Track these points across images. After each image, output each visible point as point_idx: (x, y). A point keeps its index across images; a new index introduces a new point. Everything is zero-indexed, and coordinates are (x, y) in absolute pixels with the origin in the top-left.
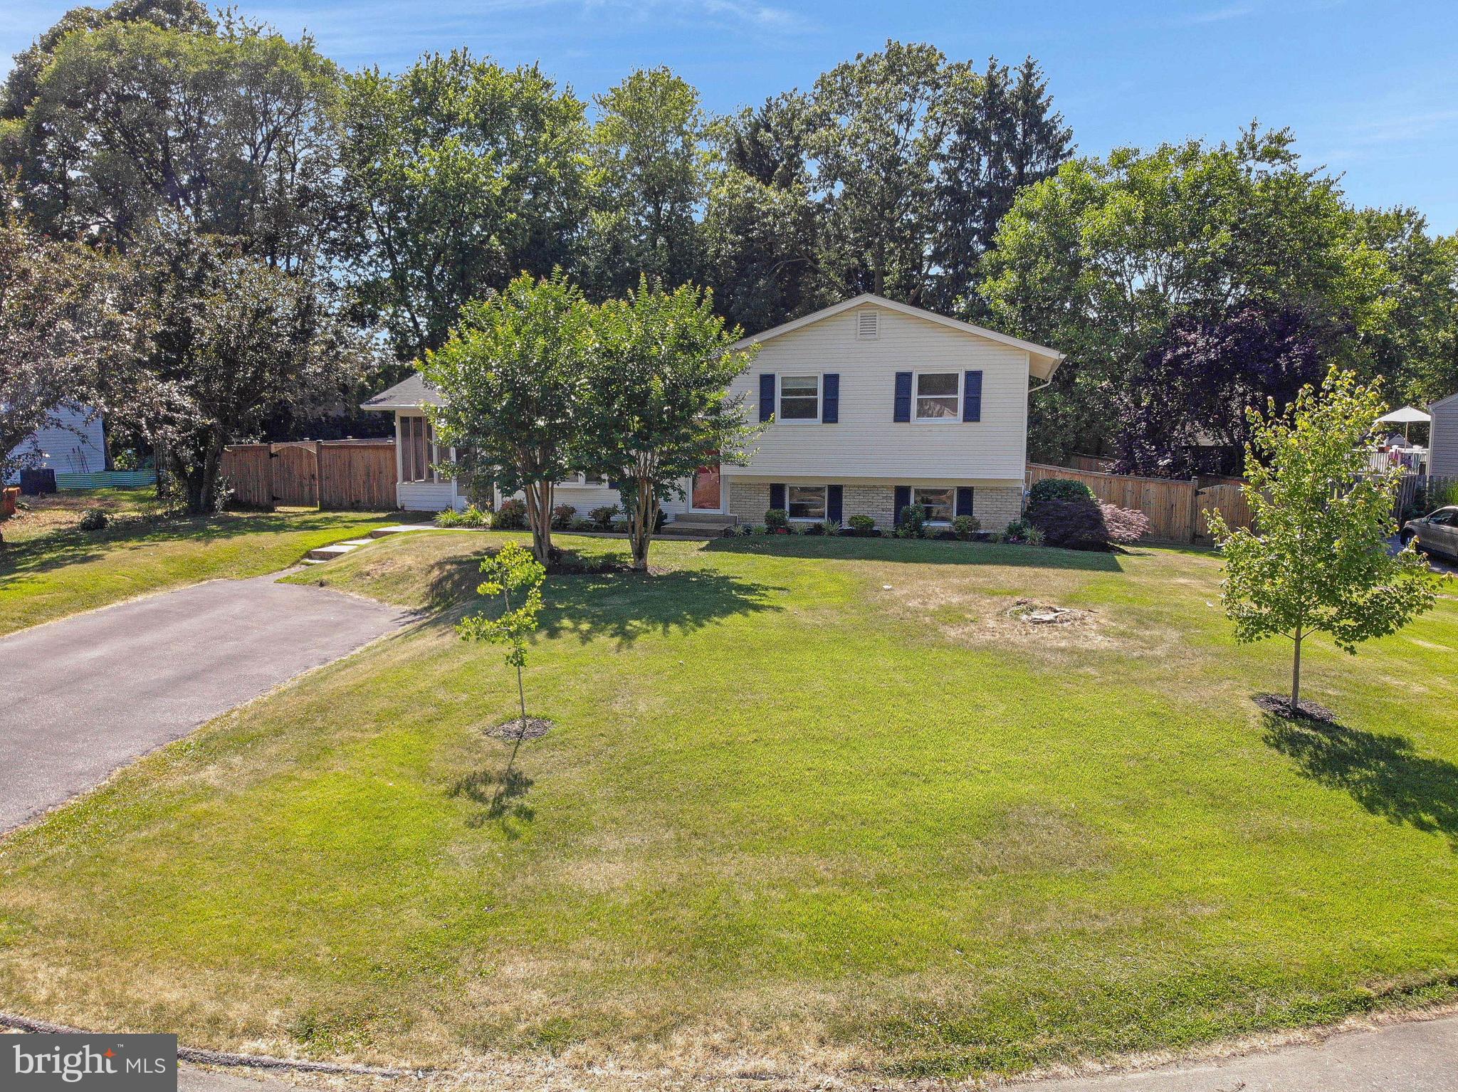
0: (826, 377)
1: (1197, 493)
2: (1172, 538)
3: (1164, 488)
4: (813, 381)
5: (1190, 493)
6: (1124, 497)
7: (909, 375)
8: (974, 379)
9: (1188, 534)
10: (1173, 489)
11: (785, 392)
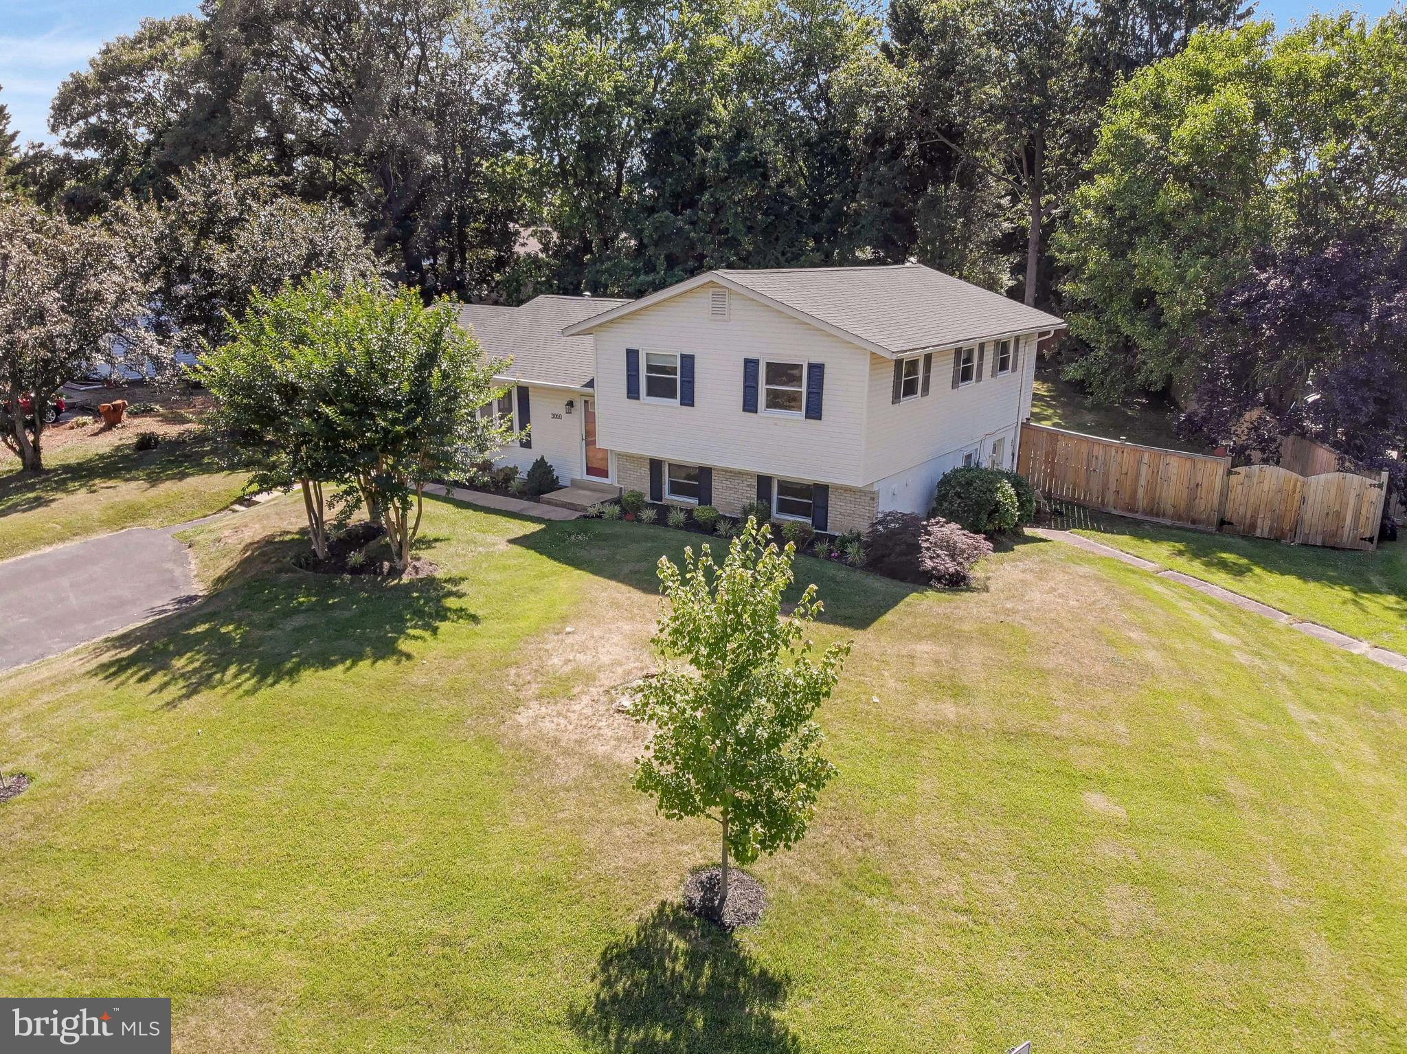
0: (683, 357)
1: (1229, 473)
2: (1194, 522)
3: (1188, 465)
4: (672, 359)
5: (1221, 471)
6: (1138, 470)
7: (756, 362)
8: (817, 371)
9: (1215, 517)
10: (1200, 465)
11: (650, 368)
